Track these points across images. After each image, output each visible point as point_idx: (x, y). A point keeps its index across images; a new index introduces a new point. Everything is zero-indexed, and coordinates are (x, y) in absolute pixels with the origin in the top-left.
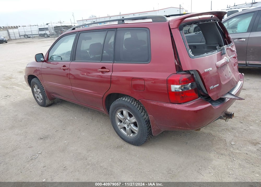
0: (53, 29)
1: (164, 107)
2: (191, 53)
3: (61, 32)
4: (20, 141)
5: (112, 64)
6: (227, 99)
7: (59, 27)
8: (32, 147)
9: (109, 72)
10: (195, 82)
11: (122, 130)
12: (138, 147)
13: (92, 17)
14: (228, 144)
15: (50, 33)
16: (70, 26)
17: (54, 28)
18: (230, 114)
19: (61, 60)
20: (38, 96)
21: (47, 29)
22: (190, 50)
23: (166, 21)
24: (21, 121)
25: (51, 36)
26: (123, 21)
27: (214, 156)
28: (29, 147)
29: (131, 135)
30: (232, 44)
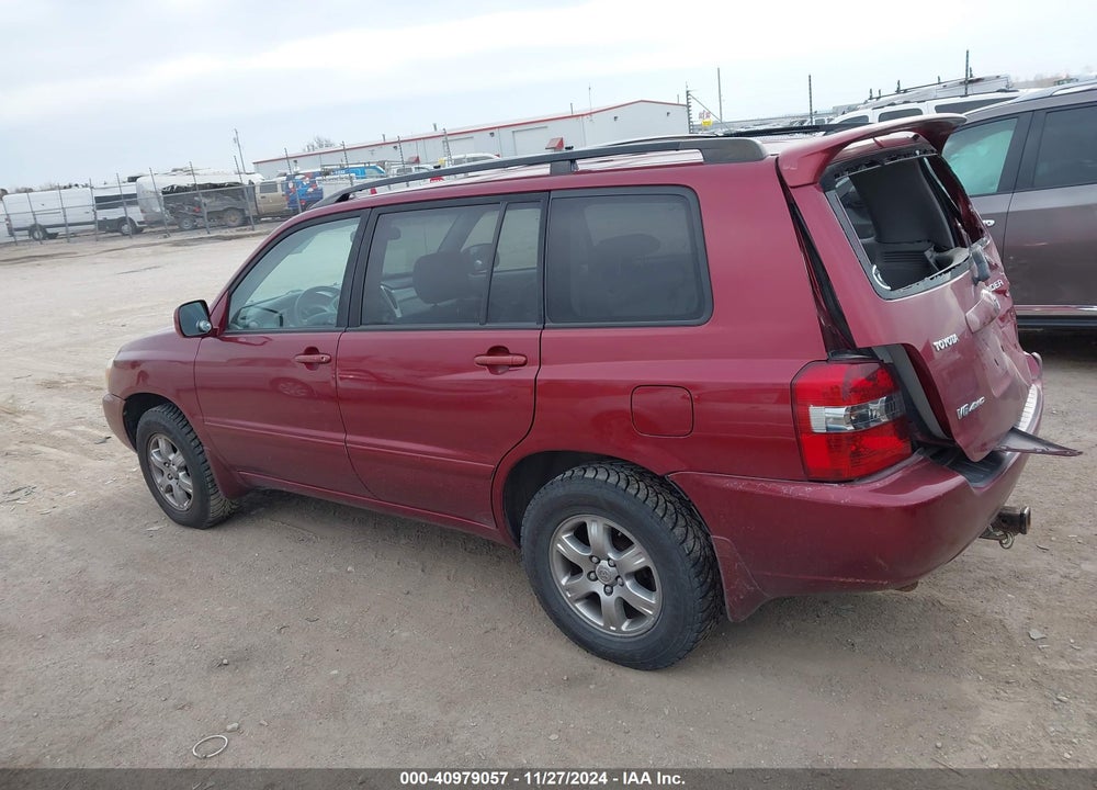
0: (159, 198)
1: (781, 498)
2: (878, 280)
3: (194, 211)
4: (130, 680)
5: (536, 334)
6: (1011, 457)
7: (186, 189)
8: (190, 705)
9: (525, 364)
10: (900, 393)
11: (582, 610)
12: (656, 674)
13: (316, 145)
14: (1019, 641)
15: (145, 218)
16: (230, 185)
17: (164, 193)
18: (1017, 516)
19: (281, 324)
20: (173, 482)
21: (130, 199)
22: (875, 267)
23: (763, 159)
24: (110, 596)
25: (149, 230)
26: (573, 161)
27: (979, 691)
28: (175, 707)
29: (624, 628)
30: (988, 240)
